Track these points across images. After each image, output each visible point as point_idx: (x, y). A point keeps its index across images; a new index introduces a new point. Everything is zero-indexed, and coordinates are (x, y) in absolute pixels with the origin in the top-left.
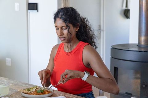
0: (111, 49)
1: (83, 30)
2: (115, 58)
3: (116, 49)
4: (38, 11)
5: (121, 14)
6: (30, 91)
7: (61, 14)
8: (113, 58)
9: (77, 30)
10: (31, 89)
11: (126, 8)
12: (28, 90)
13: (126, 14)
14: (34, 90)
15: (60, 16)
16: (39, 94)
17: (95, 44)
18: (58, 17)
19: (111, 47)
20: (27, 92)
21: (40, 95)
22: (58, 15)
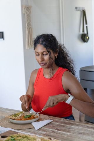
0: (80, 71)
1: (61, 56)
2: (84, 80)
3: (85, 71)
4: (4, 39)
5: (78, 38)
6: (17, 117)
7: (41, 40)
8: (82, 79)
9: (56, 56)
10: (17, 115)
11: (83, 33)
12: (15, 116)
13: (83, 39)
14: (20, 115)
15: (40, 43)
16: (26, 120)
17: (73, 69)
18: (39, 44)
19: (80, 70)
20: (14, 118)
21: (28, 120)
22: (39, 41)
